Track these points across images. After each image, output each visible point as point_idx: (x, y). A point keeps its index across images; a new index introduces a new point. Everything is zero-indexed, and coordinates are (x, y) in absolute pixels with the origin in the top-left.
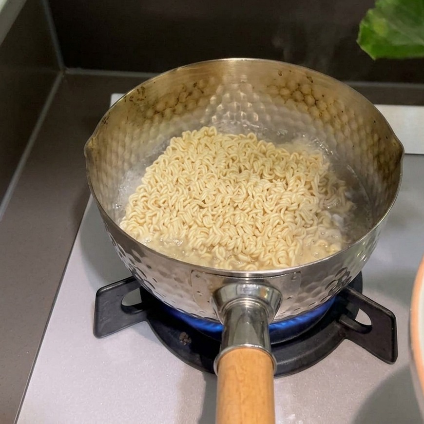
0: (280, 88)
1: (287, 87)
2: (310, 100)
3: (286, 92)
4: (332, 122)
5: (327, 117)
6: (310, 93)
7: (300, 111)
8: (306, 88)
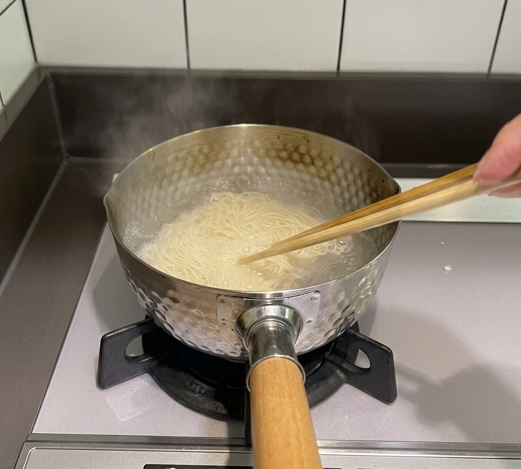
0: (278, 151)
1: (285, 149)
2: (307, 159)
3: (284, 154)
4: (328, 178)
5: (323, 174)
6: (306, 153)
7: (299, 171)
8: (303, 149)
